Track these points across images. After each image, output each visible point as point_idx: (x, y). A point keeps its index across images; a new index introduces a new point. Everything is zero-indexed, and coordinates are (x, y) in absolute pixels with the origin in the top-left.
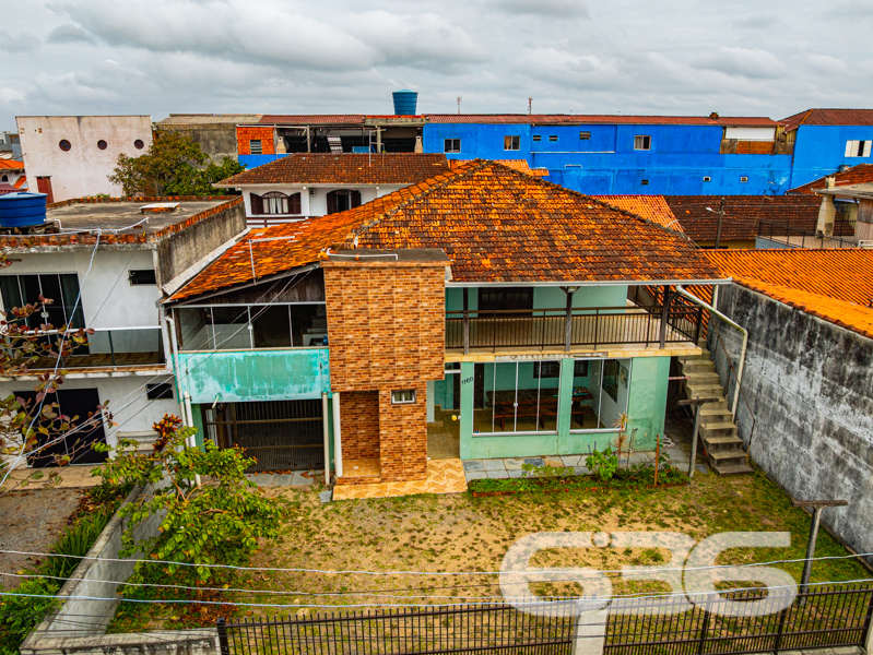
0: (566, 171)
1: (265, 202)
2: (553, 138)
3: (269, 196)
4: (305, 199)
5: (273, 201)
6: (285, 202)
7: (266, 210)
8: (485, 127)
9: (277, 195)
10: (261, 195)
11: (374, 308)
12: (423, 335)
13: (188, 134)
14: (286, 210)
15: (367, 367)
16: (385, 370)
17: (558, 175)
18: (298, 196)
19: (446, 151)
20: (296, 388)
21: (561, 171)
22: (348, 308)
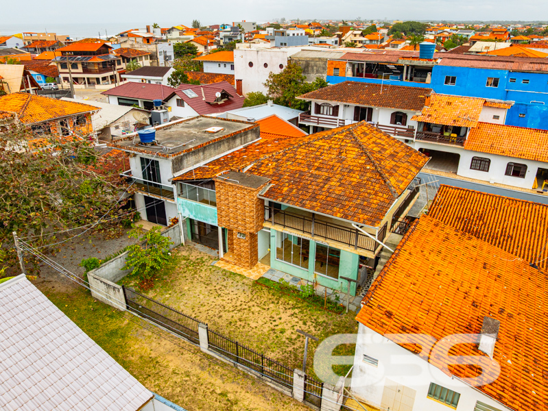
0: (530, 106)
1: (322, 108)
2: (526, 81)
3: (324, 105)
4: (341, 110)
5: (326, 108)
6: (331, 109)
7: (322, 112)
8: (475, 70)
9: (328, 105)
10: (320, 104)
11: (230, 199)
12: (247, 214)
13: (304, 63)
14: (331, 114)
15: (229, 220)
16: (235, 224)
17: (524, 107)
18: (337, 107)
19: (446, 83)
20: (211, 220)
21: (526, 105)
22: (222, 197)
